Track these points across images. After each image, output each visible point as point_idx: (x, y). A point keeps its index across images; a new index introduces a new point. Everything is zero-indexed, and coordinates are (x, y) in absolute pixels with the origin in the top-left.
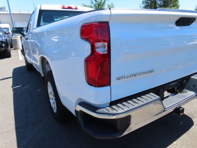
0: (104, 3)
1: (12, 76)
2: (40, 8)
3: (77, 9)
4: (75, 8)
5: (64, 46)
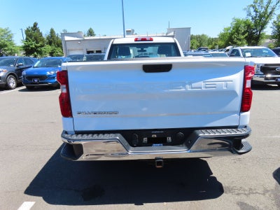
3: (152, 40)
4: (149, 39)
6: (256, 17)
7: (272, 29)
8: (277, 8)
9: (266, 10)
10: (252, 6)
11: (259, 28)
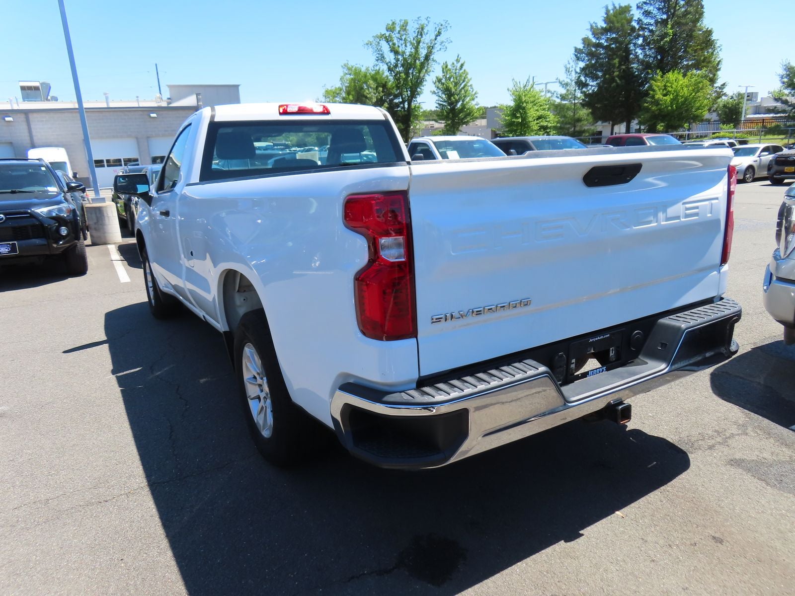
0: (427, 58)
1: (104, 338)
2: (213, 117)
3: (328, 113)
4: (320, 109)
5: (290, 244)
6: (396, 66)
7: (435, 98)
8: (437, 47)
9: (417, 48)
10: (382, 36)
11: (407, 93)
